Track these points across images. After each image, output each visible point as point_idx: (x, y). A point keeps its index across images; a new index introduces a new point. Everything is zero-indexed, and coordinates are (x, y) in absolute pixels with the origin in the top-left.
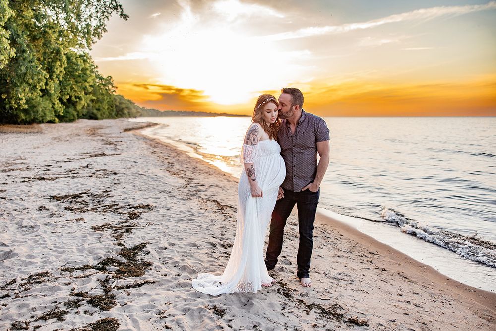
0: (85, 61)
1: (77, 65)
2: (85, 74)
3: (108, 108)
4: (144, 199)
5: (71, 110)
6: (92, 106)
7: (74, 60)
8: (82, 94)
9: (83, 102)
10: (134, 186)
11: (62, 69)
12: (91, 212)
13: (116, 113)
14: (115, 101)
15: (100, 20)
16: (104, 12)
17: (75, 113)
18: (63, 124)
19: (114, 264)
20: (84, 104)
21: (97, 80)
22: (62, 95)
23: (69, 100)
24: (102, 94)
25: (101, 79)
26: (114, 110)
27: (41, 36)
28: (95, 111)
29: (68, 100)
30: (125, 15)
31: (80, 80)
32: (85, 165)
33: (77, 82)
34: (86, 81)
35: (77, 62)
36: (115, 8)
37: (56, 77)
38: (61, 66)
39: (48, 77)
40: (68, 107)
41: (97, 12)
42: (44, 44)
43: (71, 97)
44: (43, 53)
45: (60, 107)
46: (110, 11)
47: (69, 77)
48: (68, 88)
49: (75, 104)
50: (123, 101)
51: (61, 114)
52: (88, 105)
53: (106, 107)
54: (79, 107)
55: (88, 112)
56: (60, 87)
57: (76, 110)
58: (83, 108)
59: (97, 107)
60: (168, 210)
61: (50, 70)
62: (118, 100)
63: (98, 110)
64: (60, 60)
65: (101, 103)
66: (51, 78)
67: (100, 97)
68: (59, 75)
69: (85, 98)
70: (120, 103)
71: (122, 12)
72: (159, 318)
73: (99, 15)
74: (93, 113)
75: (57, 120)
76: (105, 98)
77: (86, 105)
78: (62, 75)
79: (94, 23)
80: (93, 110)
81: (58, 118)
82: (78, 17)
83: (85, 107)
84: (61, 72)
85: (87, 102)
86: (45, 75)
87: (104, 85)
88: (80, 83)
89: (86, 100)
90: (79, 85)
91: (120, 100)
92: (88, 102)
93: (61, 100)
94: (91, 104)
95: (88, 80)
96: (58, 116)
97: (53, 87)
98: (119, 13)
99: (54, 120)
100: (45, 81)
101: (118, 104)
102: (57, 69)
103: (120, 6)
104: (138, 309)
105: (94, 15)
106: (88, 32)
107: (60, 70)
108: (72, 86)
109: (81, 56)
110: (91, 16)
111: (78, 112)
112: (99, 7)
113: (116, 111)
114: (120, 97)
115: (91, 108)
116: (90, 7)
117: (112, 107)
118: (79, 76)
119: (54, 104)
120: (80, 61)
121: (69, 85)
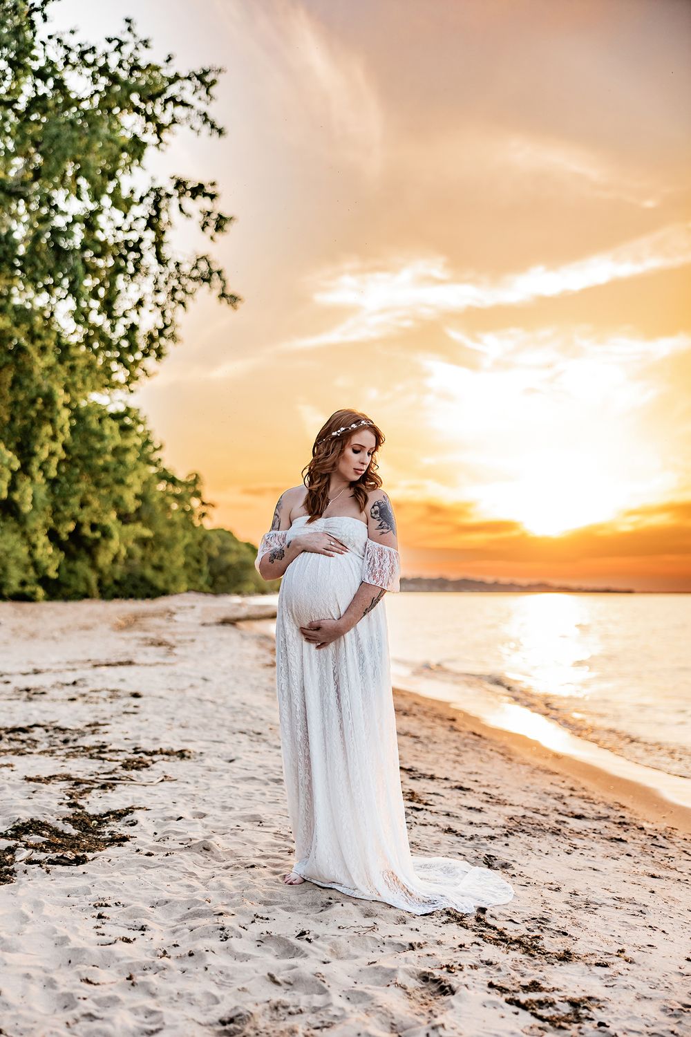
0: (125, 429)
1: (101, 437)
2: (122, 463)
3: (186, 565)
4: (183, 741)
5: (82, 566)
6: (143, 559)
7: (95, 425)
8: (111, 519)
9: (115, 545)
10: (173, 719)
11: (58, 447)
12: (37, 756)
13: (211, 580)
14: (209, 546)
15: (163, 313)
16: (174, 290)
17: (93, 578)
18: (58, 606)
19: (44, 832)
20: (119, 552)
21: (162, 486)
22: (57, 522)
23: (76, 535)
24: (171, 524)
25: (173, 481)
26: (205, 569)
27: (10, 359)
28: (149, 573)
29: (70, 534)
30: (232, 296)
31: (106, 478)
32: (71, 681)
33: (97, 484)
34: (120, 482)
35: (103, 429)
36: (206, 279)
37: (41, 468)
38: (54, 438)
39: (16, 465)
40: (71, 557)
41: (158, 291)
42: (16, 382)
43: (79, 526)
44: (11, 405)
45: (50, 556)
46: (191, 286)
47: (78, 471)
48: (75, 501)
49: (94, 550)
50: (234, 546)
51: (52, 574)
52: (130, 555)
53: (181, 561)
54: (104, 559)
55: (130, 575)
56: (51, 498)
57: (94, 566)
58: (115, 560)
59: (155, 560)
60: (231, 761)
61: (25, 451)
62: (217, 542)
63: (159, 568)
64: (52, 421)
65: (168, 548)
66: (25, 469)
67: (166, 532)
68: (47, 462)
69: (120, 531)
70: (223, 551)
71: (223, 288)
72: (92, 906)
73: (162, 298)
74: (143, 579)
75: (41, 592)
76: (180, 533)
77: (124, 552)
78: (55, 461)
79: (148, 321)
80: (144, 567)
81: (45, 588)
82: (108, 306)
83: (121, 559)
84: (52, 454)
85: (126, 545)
86: (10, 461)
87: (178, 498)
88: (107, 486)
89: (123, 540)
90: (104, 492)
91: (224, 541)
92: (131, 544)
93: (53, 535)
94: (138, 552)
95: (129, 480)
96: (44, 581)
97: (31, 493)
98: (218, 292)
99: (34, 593)
100: (8, 476)
101: (215, 553)
102: (42, 446)
103: (219, 273)
104: (55, 892)
105: (149, 301)
106: (132, 348)
107: (48, 449)
108: (85, 496)
109: (117, 417)
110: (140, 303)
111: (100, 571)
112: (162, 279)
113: (211, 573)
114: (223, 533)
115: (137, 561)
116: (139, 278)
117: (198, 561)
118: (105, 469)
119: (34, 546)
120: (110, 427)
121: (75, 493)
